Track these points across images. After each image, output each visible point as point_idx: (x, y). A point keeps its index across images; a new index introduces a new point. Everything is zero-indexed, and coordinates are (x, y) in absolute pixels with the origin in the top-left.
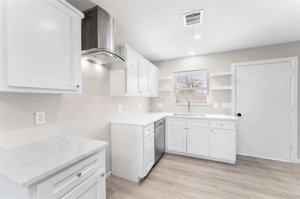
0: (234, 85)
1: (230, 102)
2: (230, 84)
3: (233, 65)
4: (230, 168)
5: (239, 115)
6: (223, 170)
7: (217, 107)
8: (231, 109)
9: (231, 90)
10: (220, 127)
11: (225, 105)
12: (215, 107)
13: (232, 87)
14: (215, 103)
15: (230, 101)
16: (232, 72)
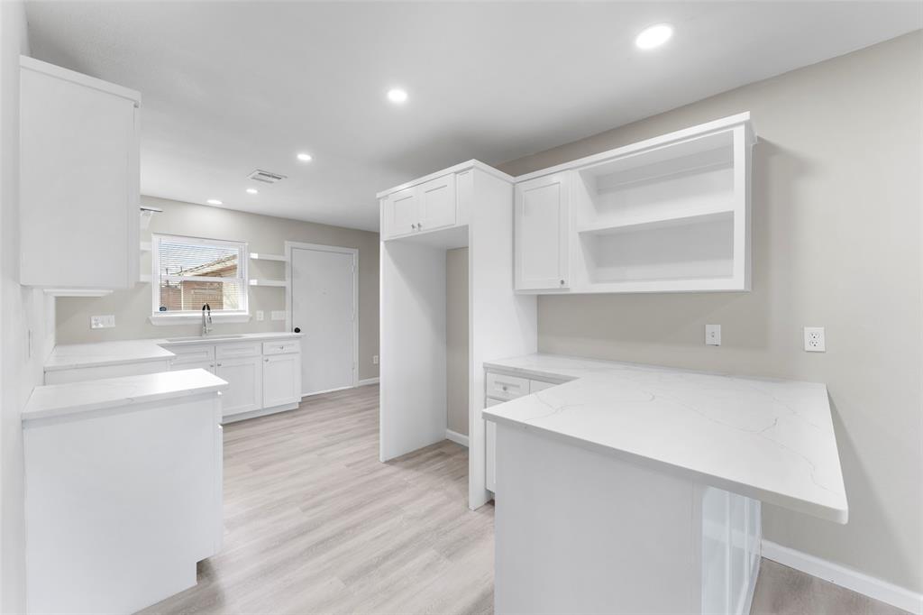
0: (290, 280)
1: (284, 309)
2: (282, 278)
3: (288, 245)
4: (296, 413)
5: (297, 330)
6: (287, 418)
7: (262, 319)
8: (285, 321)
9: (284, 287)
10: (280, 351)
11: (276, 315)
12: (258, 319)
13: (286, 283)
14: (258, 312)
15: (282, 308)
16: (286, 258)
